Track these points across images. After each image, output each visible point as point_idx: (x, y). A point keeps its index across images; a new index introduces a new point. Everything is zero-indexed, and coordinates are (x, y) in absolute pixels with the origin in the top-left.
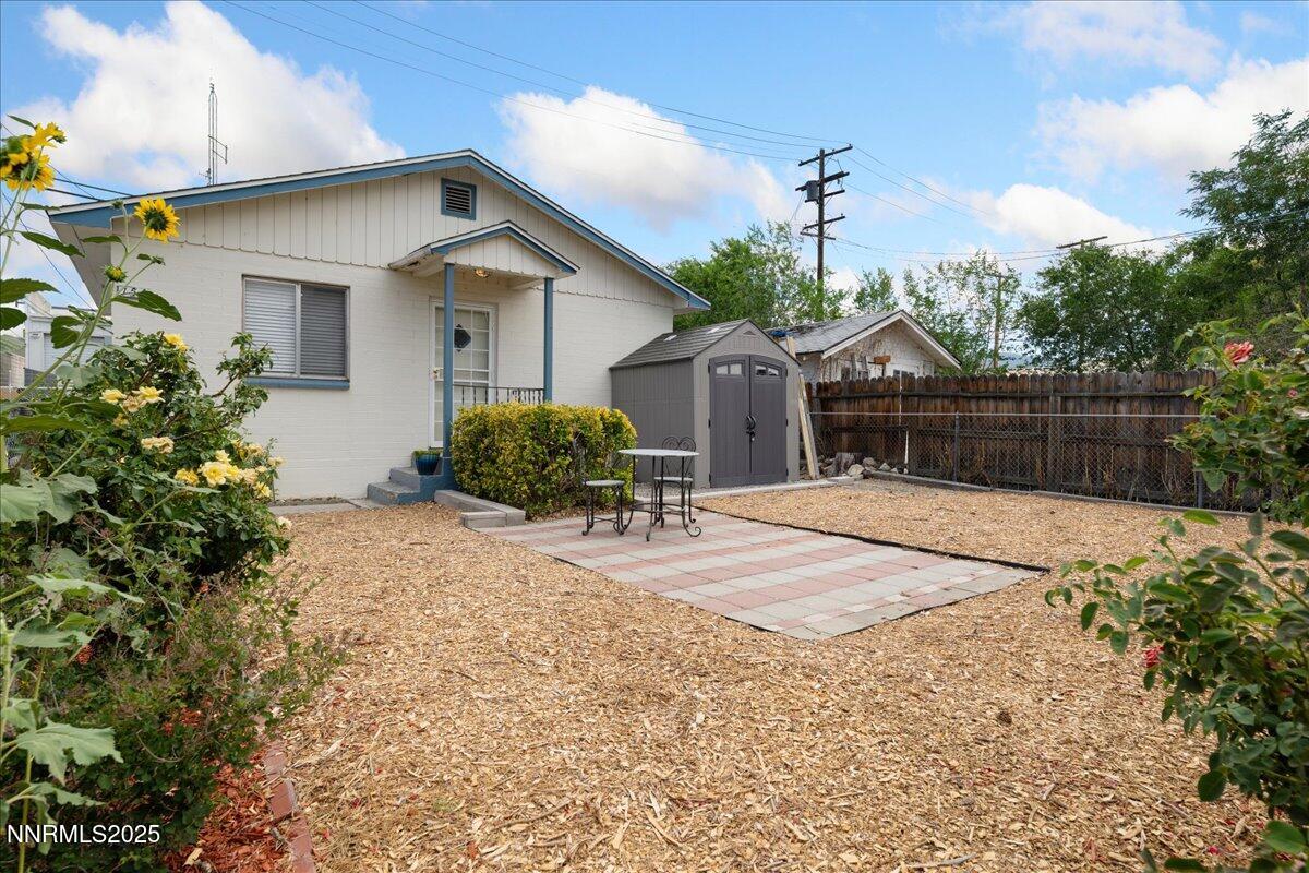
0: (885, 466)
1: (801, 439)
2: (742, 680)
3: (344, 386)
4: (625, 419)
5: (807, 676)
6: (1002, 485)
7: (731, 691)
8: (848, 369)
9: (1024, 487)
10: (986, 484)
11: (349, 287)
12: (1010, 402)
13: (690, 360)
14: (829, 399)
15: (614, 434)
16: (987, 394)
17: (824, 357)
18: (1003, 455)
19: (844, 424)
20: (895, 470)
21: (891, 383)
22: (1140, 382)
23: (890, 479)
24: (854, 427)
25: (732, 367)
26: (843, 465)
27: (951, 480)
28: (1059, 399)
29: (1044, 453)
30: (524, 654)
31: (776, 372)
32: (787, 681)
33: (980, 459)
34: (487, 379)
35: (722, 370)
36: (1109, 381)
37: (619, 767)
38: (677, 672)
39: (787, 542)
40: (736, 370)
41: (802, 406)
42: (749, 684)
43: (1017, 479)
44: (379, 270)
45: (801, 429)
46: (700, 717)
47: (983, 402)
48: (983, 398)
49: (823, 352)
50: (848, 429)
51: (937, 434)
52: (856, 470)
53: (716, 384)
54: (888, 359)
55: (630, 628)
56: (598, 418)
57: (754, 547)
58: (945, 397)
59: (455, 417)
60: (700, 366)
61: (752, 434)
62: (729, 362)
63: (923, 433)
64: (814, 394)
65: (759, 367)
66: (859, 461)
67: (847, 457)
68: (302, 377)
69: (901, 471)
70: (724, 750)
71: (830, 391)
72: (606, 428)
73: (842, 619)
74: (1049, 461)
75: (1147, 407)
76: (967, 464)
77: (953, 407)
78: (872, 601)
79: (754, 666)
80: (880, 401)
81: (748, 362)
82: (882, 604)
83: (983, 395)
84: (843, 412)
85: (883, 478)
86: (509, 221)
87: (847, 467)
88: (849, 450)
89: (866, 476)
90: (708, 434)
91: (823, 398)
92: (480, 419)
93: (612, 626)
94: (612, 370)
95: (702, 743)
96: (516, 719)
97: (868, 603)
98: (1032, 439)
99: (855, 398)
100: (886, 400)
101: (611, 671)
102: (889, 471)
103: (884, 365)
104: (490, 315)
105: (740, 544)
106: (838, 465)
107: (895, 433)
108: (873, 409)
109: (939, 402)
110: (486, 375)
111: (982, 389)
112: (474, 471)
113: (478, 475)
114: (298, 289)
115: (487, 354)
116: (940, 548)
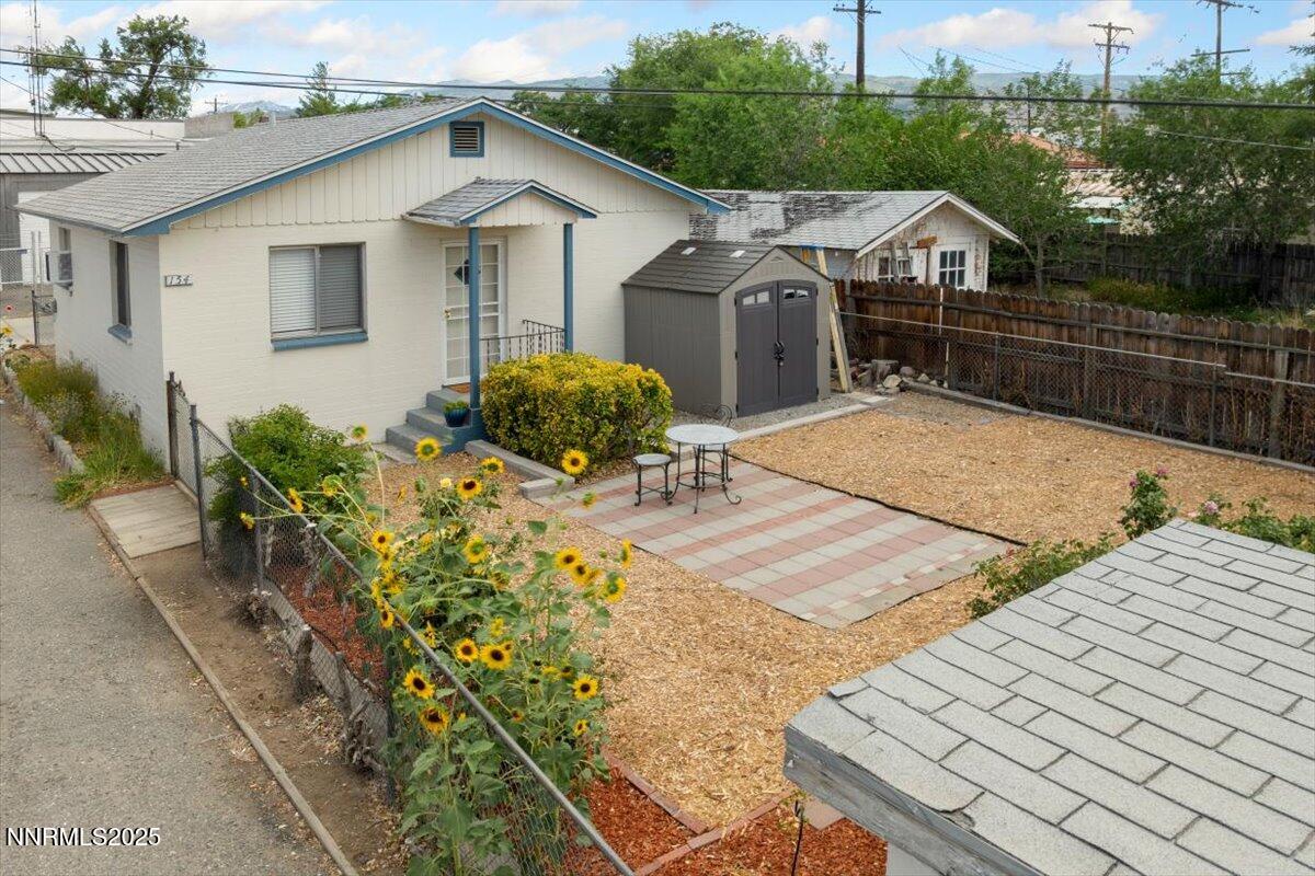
0: (923, 377)
1: (833, 349)
2: (792, 663)
3: (362, 337)
4: (661, 382)
5: (831, 659)
6: (1042, 407)
7: (787, 670)
8: (886, 260)
9: (1062, 411)
10: (1025, 405)
11: (364, 243)
12: (1050, 326)
13: (716, 295)
14: (863, 300)
15: (651, 397)
16: (1029, 317)
17: (859, 256)
18: (1043, 376)
19: (881, 328)
20: (934, 382)
21: (930, 292)
22: (1167, 323)
23: (928, 393)
24: (891, 331)
25: (759, 295)
26: (878, 375)
27: (991, 398)
28: (1095, 331)
29: (1081, 379)
30: (656, 647)
31: (806, 293)
32: (819, 663)
33: (1021, 380)
34: (497, 311)
35: (749, 301)
36: (1141, 319)
37: (736, 716)
38: (754, 658)
39: (819, 509)
40: (764, 297)
41: (833, 319)
42: (796, 665)
43: (1055, 400)
44: (393, 222)
45: (832, 342)
46: (772, 688)
47: (1024, 324)
48: (1024, 319)
49: (857, 251)
50: (885, 333)
51: (979, 350)
52: (892, 382)
53: (743, 316)
54: (934, 240)
55: (714, 622)
56: (635, 385)
57: (790, 518)
58: (985, 313)
59: (483, 376)
60: (727, 298)
61: (781, 359)
62: (755, 291)
63: (963, 348)
64: (848, 292)
65: (787, 291)
66: (896, 370)
67: (883, 364)
68: (322, 334)
69: (940, 384)
70: (787, 706)
71: (865, 290)
72: (644, 393)
73: (857, 605)
74: (1086, 389)
75: (1172, 348)
76: (1008, 382)
77: (994, 324)
78: (881, 585)
79: (799, 652)
80: (920, 308)
81: (775, 288)
82: (888, 587)
83: (1025, 316)
84: (879, 316)
85: (922, 392)
86: (532, 181)
87: (883, 378)
88: (887, 356)
89: (903, 388)
90: (735, 366)
91: (856, 297)
92: (517, 383)
93: (702, 621)
94: (624, 285)
95: (776, 702)
96: (674, 692)
97: (877, 587)
98: (1069, 365)
99: (892, 302)
100: (926, 308)
101: (714, 658)
102: (927, 383)
103: (928, 248)
104: (499, 247)
105: (777, 514)
106: (873, 374)
107: (935, 343)
108: (911, 316)
109: (980, 317)
110: (495, 308)
111: (1023, 310)
112: (511, 429)
113: (517, 434)
114: (317, 251)
115: (496, 286)
116: (949, 518)
